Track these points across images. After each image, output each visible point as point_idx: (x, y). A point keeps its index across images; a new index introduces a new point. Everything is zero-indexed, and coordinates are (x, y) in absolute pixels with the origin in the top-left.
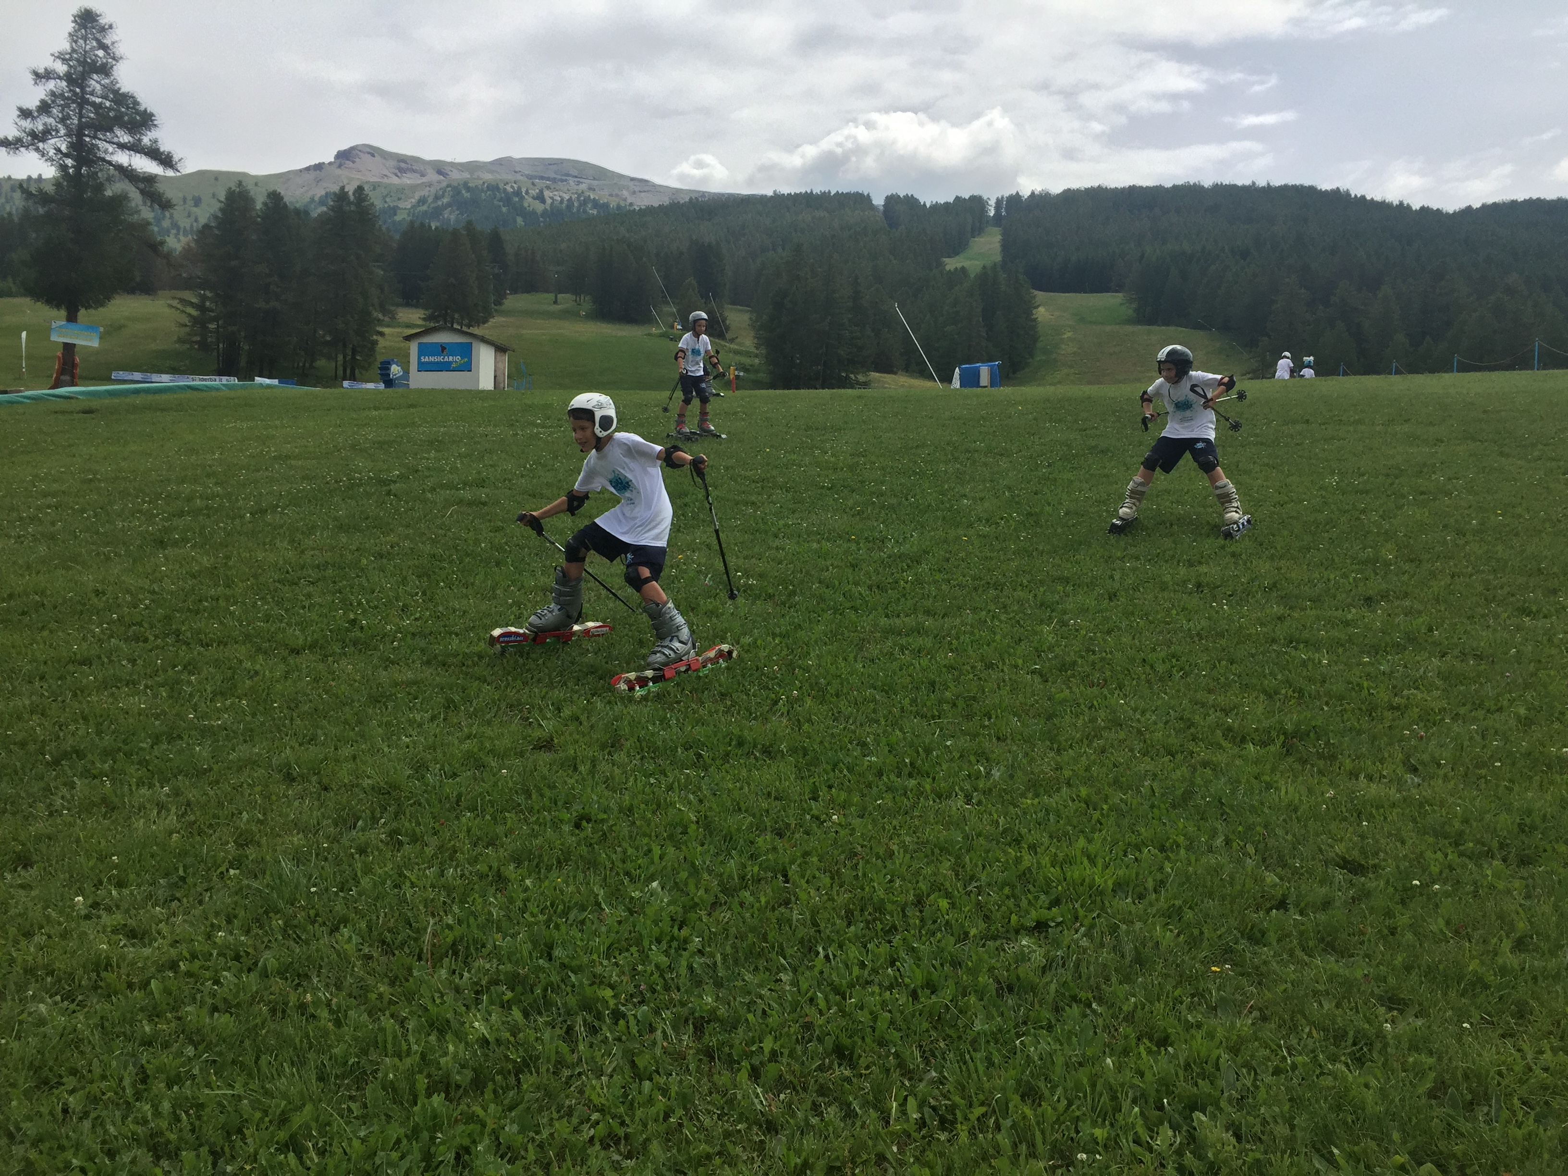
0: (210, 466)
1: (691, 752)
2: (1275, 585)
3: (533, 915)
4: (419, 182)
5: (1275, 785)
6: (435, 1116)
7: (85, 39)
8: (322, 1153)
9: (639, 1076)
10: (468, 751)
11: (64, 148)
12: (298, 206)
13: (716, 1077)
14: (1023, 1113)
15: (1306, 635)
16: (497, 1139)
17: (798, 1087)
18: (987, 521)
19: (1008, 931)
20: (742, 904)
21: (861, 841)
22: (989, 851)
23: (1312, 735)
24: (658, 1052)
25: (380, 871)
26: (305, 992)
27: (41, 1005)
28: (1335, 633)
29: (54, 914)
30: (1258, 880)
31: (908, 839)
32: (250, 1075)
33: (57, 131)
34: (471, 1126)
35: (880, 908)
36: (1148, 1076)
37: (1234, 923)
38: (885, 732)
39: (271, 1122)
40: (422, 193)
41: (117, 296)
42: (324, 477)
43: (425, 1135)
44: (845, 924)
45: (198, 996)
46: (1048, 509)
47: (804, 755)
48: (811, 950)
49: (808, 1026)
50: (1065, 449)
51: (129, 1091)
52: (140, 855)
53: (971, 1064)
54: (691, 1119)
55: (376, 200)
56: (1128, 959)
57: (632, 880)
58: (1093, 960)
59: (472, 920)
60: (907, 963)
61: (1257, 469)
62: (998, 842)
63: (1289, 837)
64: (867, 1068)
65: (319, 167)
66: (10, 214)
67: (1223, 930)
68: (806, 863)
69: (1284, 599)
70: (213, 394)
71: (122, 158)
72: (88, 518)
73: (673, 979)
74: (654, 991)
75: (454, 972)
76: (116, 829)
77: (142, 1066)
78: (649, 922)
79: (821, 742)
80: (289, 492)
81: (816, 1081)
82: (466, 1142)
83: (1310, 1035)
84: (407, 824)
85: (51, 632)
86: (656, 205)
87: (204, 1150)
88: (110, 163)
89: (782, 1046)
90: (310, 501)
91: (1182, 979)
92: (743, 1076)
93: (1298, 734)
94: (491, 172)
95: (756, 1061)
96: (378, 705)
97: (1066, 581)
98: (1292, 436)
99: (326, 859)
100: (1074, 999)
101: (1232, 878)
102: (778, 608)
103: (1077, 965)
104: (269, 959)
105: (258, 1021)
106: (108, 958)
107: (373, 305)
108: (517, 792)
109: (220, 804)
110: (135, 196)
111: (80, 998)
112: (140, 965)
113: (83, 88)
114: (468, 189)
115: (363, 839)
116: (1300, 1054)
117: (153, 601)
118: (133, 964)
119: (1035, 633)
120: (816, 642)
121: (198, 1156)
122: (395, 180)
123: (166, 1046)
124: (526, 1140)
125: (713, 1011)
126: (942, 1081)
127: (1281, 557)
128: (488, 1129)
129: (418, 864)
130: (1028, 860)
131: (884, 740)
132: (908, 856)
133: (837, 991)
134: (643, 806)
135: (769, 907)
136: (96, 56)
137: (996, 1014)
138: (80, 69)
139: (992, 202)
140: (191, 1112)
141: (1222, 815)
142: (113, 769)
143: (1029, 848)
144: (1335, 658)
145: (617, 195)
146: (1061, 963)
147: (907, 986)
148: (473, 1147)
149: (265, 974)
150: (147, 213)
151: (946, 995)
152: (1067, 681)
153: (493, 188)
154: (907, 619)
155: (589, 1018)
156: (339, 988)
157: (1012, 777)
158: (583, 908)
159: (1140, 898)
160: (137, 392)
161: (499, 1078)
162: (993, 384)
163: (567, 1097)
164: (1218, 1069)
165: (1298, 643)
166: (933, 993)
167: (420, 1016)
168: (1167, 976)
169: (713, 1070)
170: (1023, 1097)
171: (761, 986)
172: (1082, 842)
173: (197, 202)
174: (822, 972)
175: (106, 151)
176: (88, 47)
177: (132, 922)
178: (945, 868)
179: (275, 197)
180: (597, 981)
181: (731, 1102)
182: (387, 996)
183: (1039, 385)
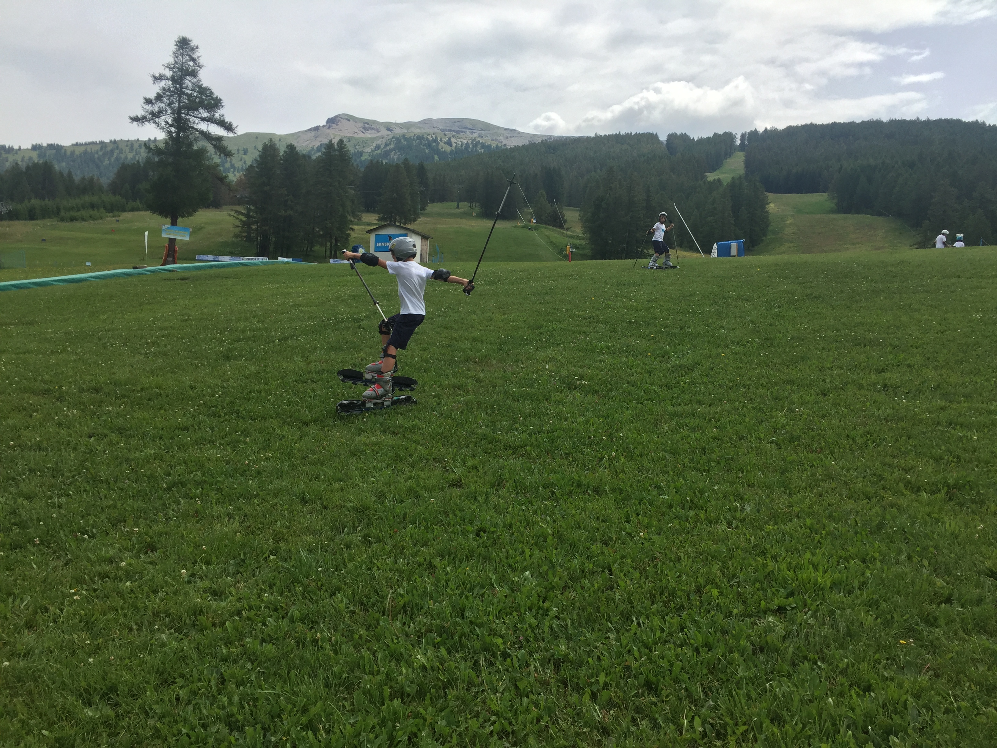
0: (255, 311)
1: (548, 491)
2: (938, 386)
3: (452, 590)
4: (376, 136)
5: (941, 520)
6: (395, 713)
7: (182, 55)
8: (328, 732)
9: (520, 694)
10: (410, 487)
11: (170, 121)
12: (304, 152)
13: (569, 697)
14: (773, 731)
15: (961, 420)
16: (434, 729)
17: (623, 706)
18: (738, 343)
19: (758, 612)
20: (582, 588)
21: (659, 549)
22: (744, 559)
23: (967, 487)
24: (532, 679)
25: (359, 559)
26: (316, 633)
27: (163, 635)
28: (982, 419)
29: (169, 580)
30: (932, 584)
31: (690, 550)
32: (285, 682)
33: (166, 111)
34: (417, 720)
35: (673, 594)
36: (858, 711)
37: (915, 611)
38: (673, 479)
39: (297, 711)
40: (378, 142)
41: (200, 210)
42: (321, 317)
43: (390, 724)
44: (650, 603)
45: (254, 632)
46: (780, 335)
47: (621, 493)
48: (628, 619)
49: (627, 668)
50: (790, 296)
51: (214, 689)
52: (219, 545)
53: (736, 697)
54: (554, 723)
55: (350, 148)
56: (842, 634)
57: (513, 570)
58: (817, 633)
59: (415, 592)
60: (692, 631)
61: (925, 308)
62: (750, 554)
63: (953, 555)
64: (667, 697)
65: (317, 128)
66: (138, 162)
67: (908, 616)
68: (623, 562)
69: (945, 396)
70: (255, 268)
71: (203, 126)
72: (185, 343)
73: (540, 634)
74: (528, 641)
75: (404, 624)
76: (204, 530)
77: (222, 674)
78: (524, 597)
79: (631, 486)
80: (301, 327)
81: (634, 704)
82: (415, 730)
83: (970, 688)
84: (374, 531)
85: (165, 411)
86: (520, 145)
87: (259, 727)
88: (196, 130)
89: (611, 680)
90: (313, 332)
91: (879, 648)
92: (586, 698)
93: (956, 486)
94: (420, 128)
95: (594, 688)
96: (355, 457)
97: (792, 382)
98: (948, 286)
99: (326, 551)
100: (805, 658)
101: (913, 582)
102: (601, 399)
103: (807, 636)
104: (294, 611)
105: (289, 648)
106: (201, 608)
107: (348, 212)
108: (440, 513)
109: (264, 516)
110: (210, 149)
111: (185, 631)
112: (219, 612)
113: (181, 85)
114: (405, 139)
115: (348, 539)
116: (963, 700)
117: (223, 392)
118: (215, 611)
119: (772, 417)
120: (626, 421)
121: (255, 730)
122: (361, 135)
123: (235, 662)
124: (451, 730)
125: (566, 655)
126: (716, 708)
127: (942, 368)
128: (427, 723)
129: (381, 555)
130: (771, 565)
131: (672, 485)
132: (690, 560)
133: (646, 646)
134: (518, 524)
135: (600, 590)
136: (189, 65)
137: (752, 666)
138: (179, 73)
139: (739, 136)
140: (251, 703)
141: (905, 540)
142: (202, 494)
143: (772, 557)
144: (982, 436)
145: (496, 140)
146: (796, 634)
147: (692, 645)
148: (419, 733)
149: (292, 621)
150: (217, 159)
151: (719, 651)
152: (795, 449)
153: (420, 138)
154: (686, 407)
155: (488, 656)
156: (335, 630)
157: (758, 511)
158: (483, 587)
159: (849, 593)
160: (211, 267)
161: (433, 691)
162: (739, 254)
163: (476, 705)
164: (906, 708)
165: (956, 425)
166: (709, 650)
167: (384, 650)
168: (869, 645)
169: (567, 693)
170: (772, 721)
171: (596, 641)
172: (808, 555)
173: (246, 152)
174: (635, 634)
175: (194, 123)
176: (184, 60)
177: (214, 586)
178: (716, 569)
179: (291, 147)
180: (493, 633)
181: (579, 714)
182: (365, 637)
183: (771, 255)
